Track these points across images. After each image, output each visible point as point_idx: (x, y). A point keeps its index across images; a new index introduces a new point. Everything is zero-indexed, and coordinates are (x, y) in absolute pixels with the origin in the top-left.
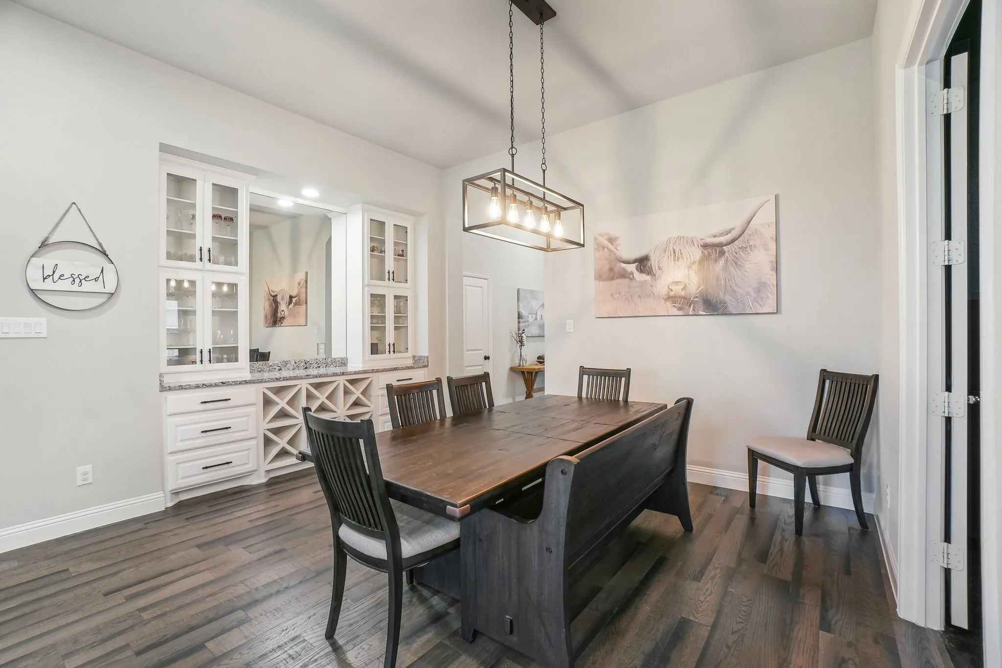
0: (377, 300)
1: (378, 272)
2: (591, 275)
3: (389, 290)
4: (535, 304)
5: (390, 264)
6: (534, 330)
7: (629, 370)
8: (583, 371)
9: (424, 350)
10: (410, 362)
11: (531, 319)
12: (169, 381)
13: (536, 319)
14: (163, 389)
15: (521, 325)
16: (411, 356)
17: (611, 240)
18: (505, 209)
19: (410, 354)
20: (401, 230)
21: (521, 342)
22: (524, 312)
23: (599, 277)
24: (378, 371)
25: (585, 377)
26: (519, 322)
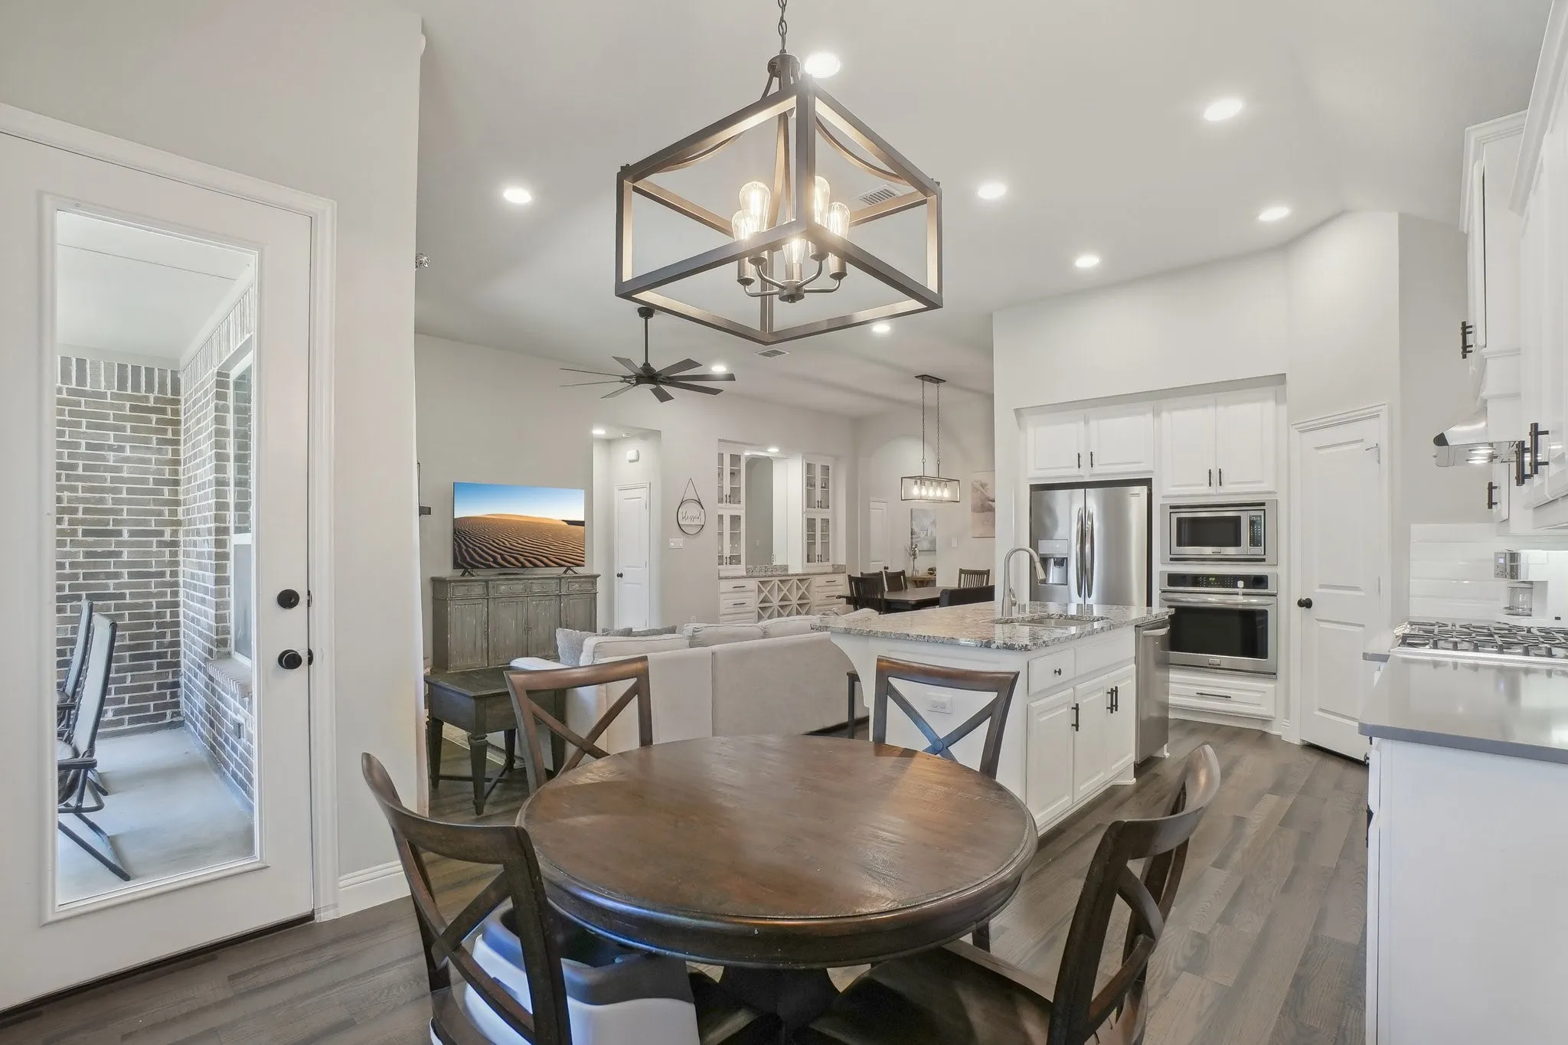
0: (811, 524)
1: (810, 502)
2: (970, 510)
3: (819, 515)
4: (927, 522)
5: (818, 494)
6: (925, 545)
7: (989, 571)
8: (962, 571)
9: (841, 559)
10: (830, 570)
11: (922, 536)
12: (722, 574)
13: (927, 535)
14: (720, 578)
15: (914, 540)
16: (831, 564)
17: (983, 486)
18: (920, 489)
19: (831, 563)
20: (826, 469)
21: (914, 555)
22: (916, 529)
23: (974, 510)
24: (815, 574)
25: (963, 575)
26: (912, 538)
